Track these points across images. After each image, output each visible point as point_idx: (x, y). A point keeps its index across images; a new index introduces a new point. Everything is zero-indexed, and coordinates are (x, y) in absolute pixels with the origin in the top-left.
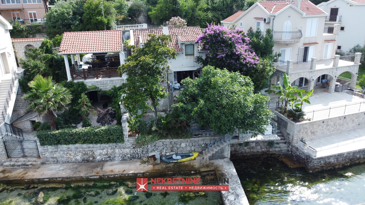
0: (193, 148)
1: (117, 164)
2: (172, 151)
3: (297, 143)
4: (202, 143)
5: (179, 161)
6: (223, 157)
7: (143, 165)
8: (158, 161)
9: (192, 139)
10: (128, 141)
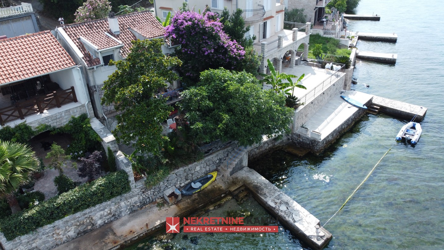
0: (208, 169)
3: (298, 130)
4: (216, 159)
5: (202, 188)
6: (242, 168)
7: (163, 209)
8: (180, 198)
9: (207, 158)
10: (136, 187)
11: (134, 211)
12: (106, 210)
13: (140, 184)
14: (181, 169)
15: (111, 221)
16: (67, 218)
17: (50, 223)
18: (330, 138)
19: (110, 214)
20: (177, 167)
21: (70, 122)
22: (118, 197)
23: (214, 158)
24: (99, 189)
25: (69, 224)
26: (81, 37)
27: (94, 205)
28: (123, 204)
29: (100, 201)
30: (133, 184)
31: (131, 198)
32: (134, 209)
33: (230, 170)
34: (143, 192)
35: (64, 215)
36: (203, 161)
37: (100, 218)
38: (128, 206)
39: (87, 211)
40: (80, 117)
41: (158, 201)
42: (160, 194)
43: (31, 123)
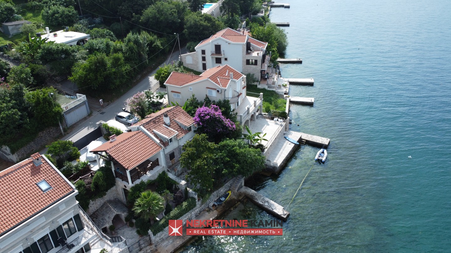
0: (227, 190)
2: (217, 197)
5: (226, 200)
6: (242, 187)
7: (211, 213)
8: (218, 206)
9: (225, 185)
11: (197, 216)
13: (200, 203)
18: (282, 164)
19: (188, 218)
20: (214, 192)
21: (158, 176)
22: (192, 210)
23: (228, 184)
24: (185, 208)
26: (154, 130)
27: (183, 215)
28: (193, 213)
29: (185, 213)
30: (197, 203)
31: (196, 209)
33: (237, 189)
34: (201, 206)
40: (162, 173)
41: (207, 209)
42: (207, 206)
43: (145, 181)
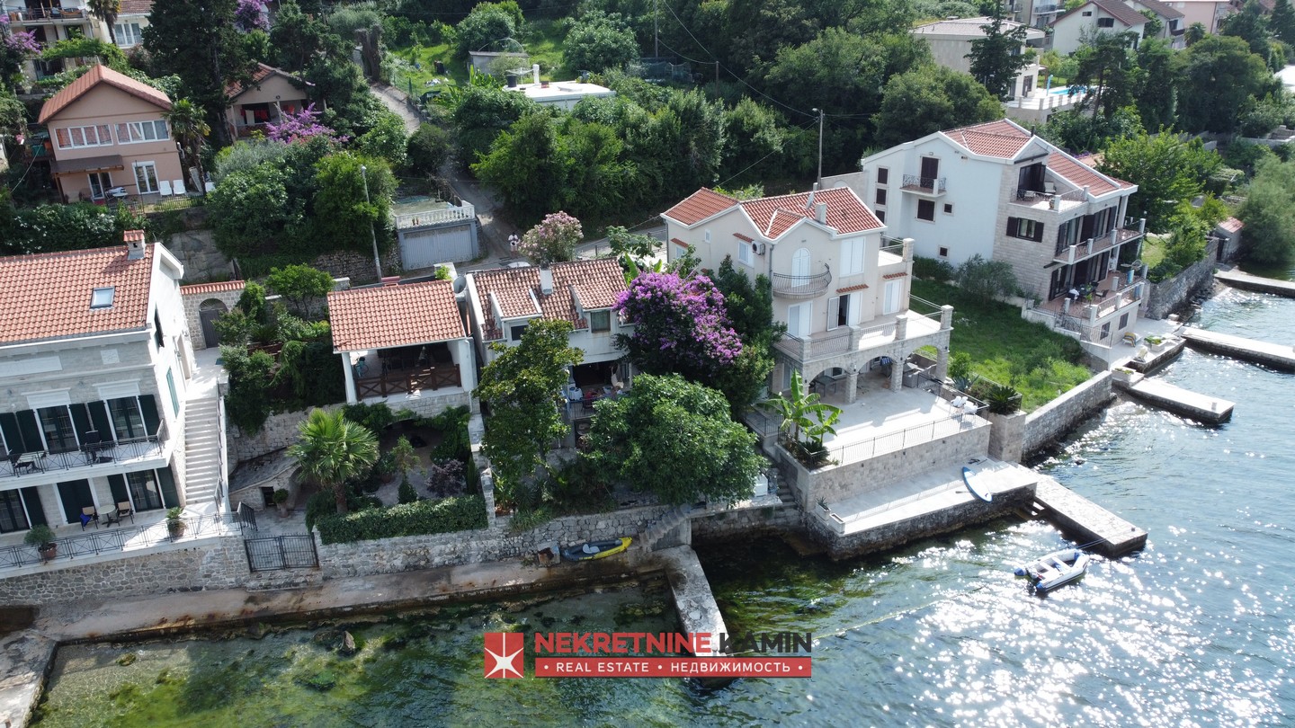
0: (620, 530)
1: (475, 570)
2: (580, 538)
3: (813, 509)
4: (637, 518)
5: (596, 556)
6: (678, 544)
7: (527, 569)
8: (557, 560)
9: (619, 512)
10: (497, 525)
11: (488, 561)
12: (449, 545)
13: (503, 523)
14: (572, 518)
15: (454, 565)
16: (396, 539)
17: (374, 538)
19: (454, 552)
20: (567, 514)
21: (443, 413)
22: (469, 532)
23: (634, 515)
24: (442, 511)
25: (397, 548)
26: (492, 293)
27: (433, 532)
28: (473, 544)
29: (442, 530)
30: (492, 519)
31: (487, 538)
32: (490, 557)
33: (654, 541)
34: (507, 536)
35: (394, 534)
36: (612, 515)
37: (439, 555)
38: (481, 549)
39: (423, 537)
40: (458, 409)
41: (527, 556)
42: (533, 548)
43: (392, 405)
